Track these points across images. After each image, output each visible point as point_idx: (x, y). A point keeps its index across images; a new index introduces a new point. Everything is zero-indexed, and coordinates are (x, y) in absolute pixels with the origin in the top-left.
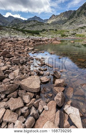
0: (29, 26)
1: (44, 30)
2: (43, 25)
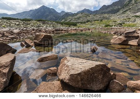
0: (76, 19)
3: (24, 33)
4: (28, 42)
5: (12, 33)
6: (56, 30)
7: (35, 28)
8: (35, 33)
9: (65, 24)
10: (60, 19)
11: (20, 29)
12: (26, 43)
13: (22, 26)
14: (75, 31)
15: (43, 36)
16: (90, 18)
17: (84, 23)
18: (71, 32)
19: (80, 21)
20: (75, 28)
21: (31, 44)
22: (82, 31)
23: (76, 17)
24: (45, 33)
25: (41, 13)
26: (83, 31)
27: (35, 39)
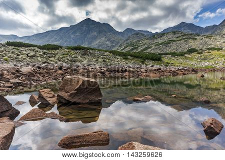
0: (159, 45)
1: (191, 51)
2: (196, 39)
3: (40, 73)
4: (45, 95)
5: (17, 73)
6: (110, 71)
7: (64, 64)
8: (62, 75)
9: (131, 56)
10: (121, 46)
11: (33, 66)
12: (41, 97)
13: (40, 59)
14: (158, 74)
15: (81, 83)
16: (197, 42)
17: (182, 54)
18: (147, 76)
19: (169, 50)
20: (156, 67)
21: (51, 101)
22: (175, 74)
23: (160, 41)
24: (83, 75)
25: (82, 34)
26: (178, 74)
27: (61, 90)
